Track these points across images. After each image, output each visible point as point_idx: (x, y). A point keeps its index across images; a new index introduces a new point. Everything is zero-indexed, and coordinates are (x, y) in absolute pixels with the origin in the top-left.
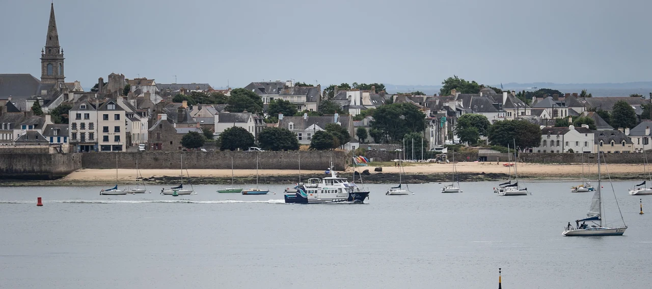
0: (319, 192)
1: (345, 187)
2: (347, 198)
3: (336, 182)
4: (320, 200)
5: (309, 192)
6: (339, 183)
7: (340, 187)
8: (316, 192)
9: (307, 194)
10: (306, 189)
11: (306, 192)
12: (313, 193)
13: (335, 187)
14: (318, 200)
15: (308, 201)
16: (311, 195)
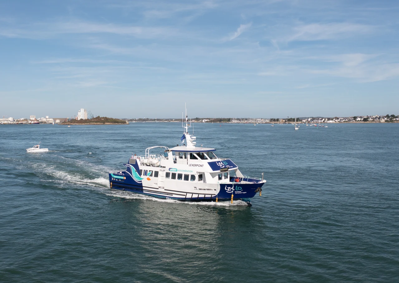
0: (162, 174)
1: (211, 171)
2: (217, 193)
3: (195, 158)
4: (163, 190)
5: (146, 173)
6: (199, 161)
7: (201, 170)
8: (156, 174)
9: (142, 176)
10: (141, 167)
11: (140, 172)
12: (151, 175)
13: (192, 168)
14: (160, 190)
15: (142, 190)
16: (149, 179)
